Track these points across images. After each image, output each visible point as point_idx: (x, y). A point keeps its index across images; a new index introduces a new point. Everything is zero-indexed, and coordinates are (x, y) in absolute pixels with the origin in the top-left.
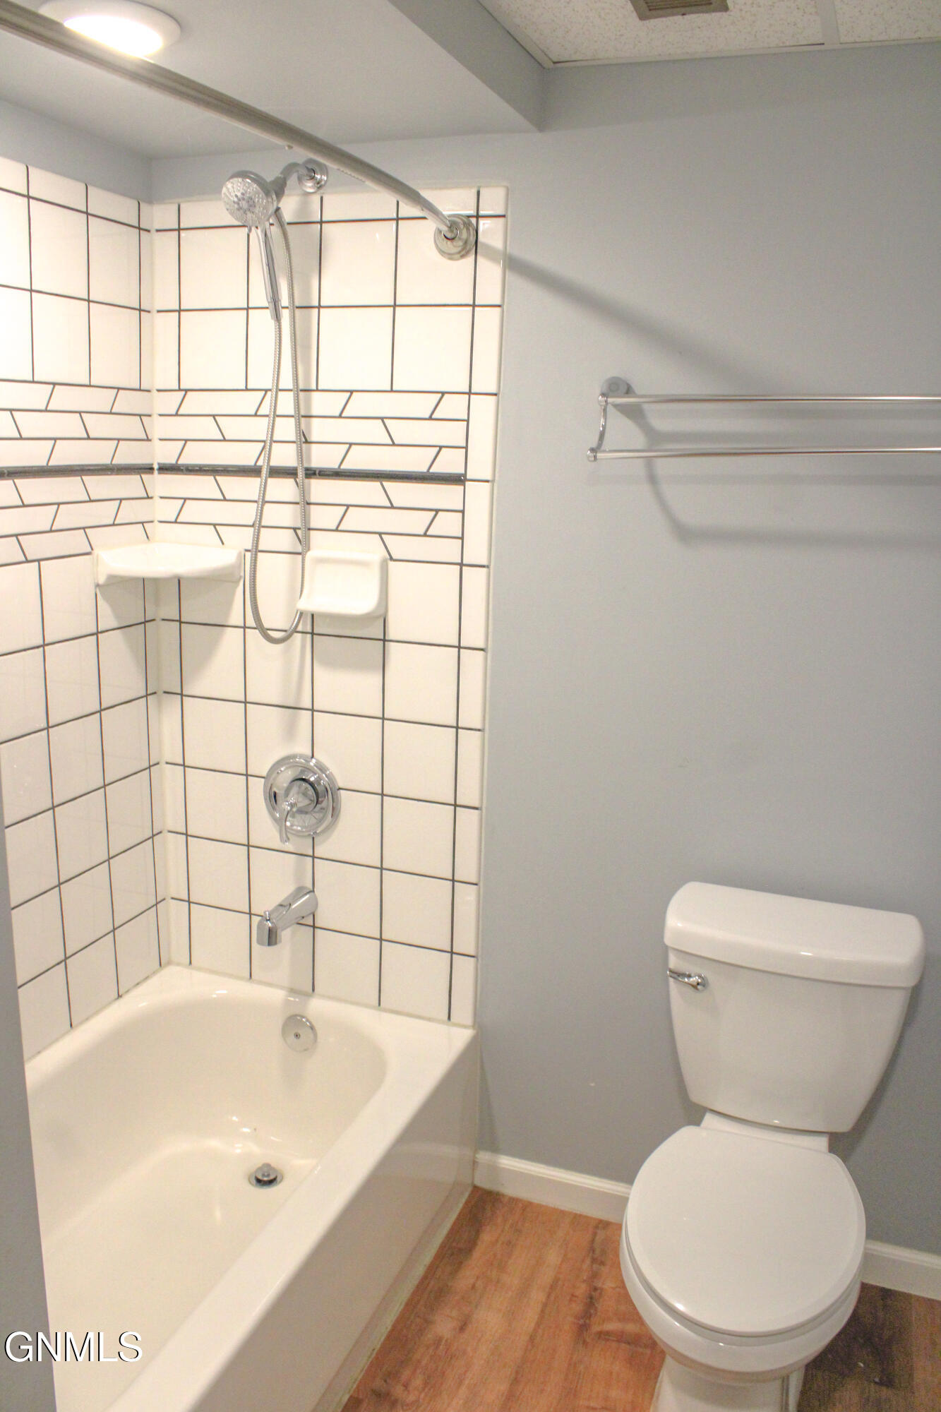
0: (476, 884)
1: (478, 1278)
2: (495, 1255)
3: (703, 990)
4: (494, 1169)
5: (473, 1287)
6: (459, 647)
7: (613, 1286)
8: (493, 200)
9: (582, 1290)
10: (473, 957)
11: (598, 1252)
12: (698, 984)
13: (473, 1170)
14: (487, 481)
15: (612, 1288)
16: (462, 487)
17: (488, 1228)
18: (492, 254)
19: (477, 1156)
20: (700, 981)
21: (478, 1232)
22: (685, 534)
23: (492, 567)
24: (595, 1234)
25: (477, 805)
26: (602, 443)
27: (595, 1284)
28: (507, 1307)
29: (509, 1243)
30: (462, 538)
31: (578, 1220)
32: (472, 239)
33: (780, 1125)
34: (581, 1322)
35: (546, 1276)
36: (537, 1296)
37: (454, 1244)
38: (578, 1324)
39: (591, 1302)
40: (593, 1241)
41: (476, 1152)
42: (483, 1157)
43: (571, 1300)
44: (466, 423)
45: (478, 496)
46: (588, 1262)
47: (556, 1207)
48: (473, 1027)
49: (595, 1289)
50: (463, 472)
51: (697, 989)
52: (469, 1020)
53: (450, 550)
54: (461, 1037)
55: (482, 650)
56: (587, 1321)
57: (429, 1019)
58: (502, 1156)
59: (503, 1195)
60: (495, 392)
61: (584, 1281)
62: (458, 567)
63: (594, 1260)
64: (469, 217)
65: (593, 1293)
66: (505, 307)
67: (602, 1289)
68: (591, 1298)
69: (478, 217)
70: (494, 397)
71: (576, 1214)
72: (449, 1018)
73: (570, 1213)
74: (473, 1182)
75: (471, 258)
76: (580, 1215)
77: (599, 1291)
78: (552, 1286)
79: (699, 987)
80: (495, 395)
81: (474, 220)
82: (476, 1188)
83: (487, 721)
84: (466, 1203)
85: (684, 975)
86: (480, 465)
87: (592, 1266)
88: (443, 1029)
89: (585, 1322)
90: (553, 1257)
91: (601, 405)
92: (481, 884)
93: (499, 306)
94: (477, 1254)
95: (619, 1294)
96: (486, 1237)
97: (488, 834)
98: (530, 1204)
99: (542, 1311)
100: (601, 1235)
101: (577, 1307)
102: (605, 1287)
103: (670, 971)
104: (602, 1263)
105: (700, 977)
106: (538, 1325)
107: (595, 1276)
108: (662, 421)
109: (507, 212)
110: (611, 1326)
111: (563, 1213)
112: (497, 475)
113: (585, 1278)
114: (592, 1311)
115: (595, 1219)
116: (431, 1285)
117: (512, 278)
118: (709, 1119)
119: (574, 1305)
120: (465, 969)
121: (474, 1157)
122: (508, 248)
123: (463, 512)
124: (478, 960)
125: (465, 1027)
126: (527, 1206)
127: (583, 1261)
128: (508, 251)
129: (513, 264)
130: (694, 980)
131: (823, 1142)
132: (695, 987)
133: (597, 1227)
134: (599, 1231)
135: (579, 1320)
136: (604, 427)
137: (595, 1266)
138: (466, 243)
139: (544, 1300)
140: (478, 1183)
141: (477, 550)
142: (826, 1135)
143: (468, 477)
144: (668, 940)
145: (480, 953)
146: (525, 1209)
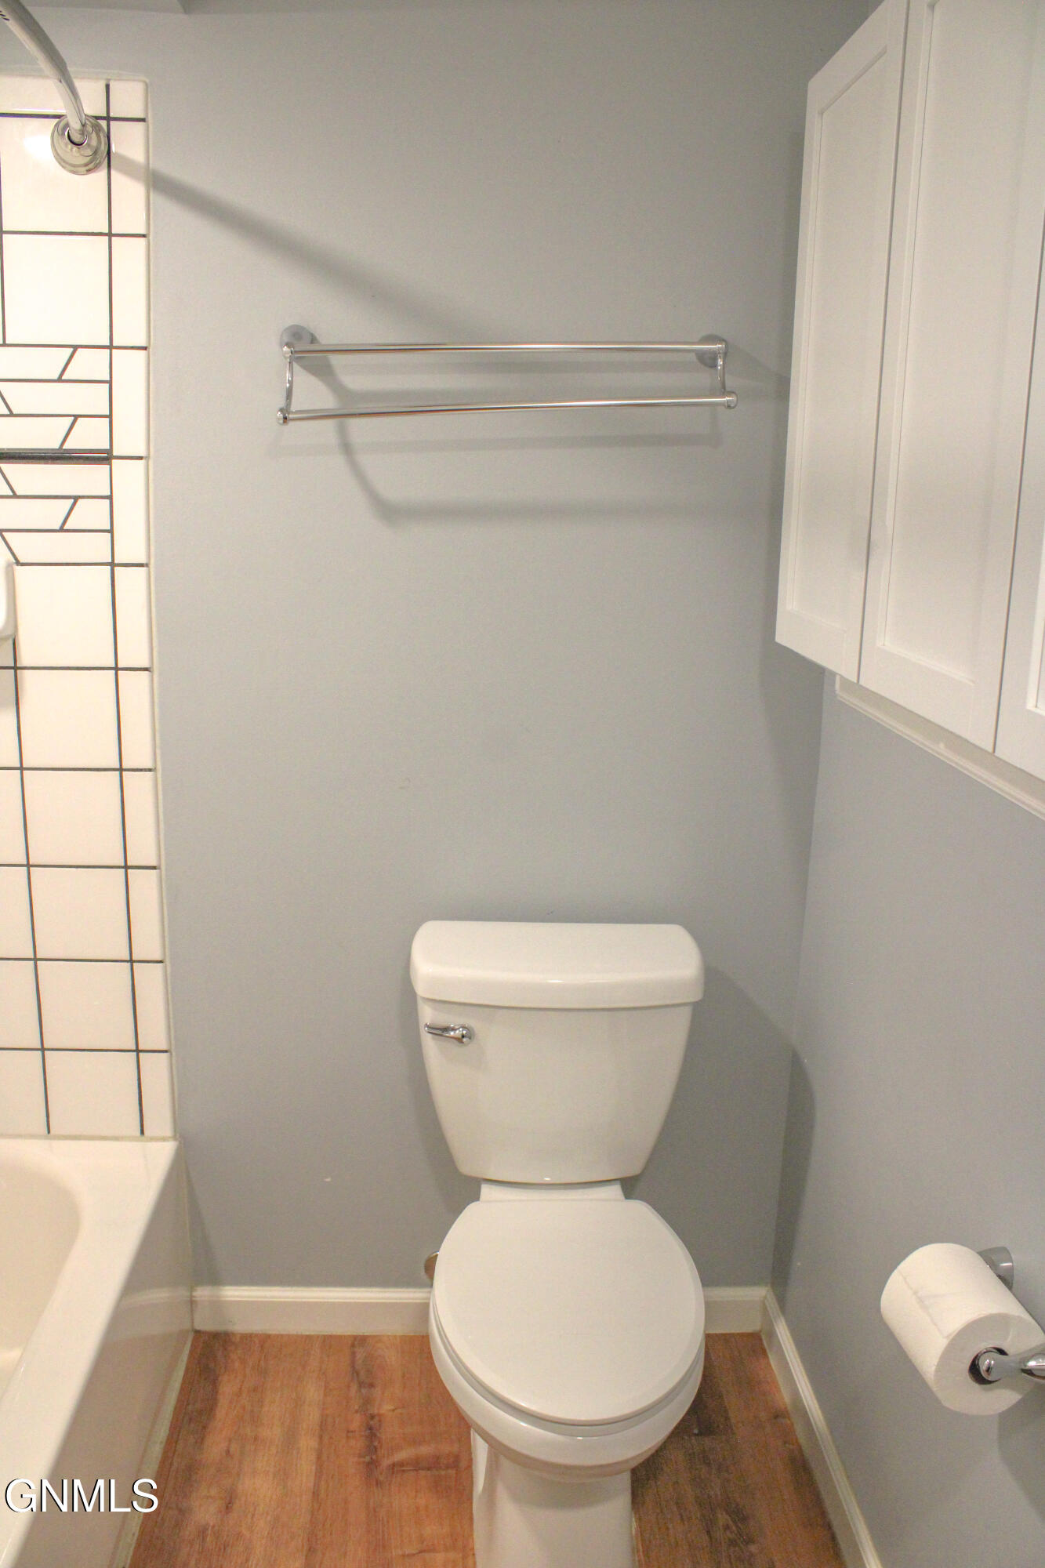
0: (161, 962)
1: (230, 1440)
2: (244, 1408)
3: (469, 1043)
4: (218, 1306)
5: (228, 1452)
6: (116, 669)
7: (392, 1407)
8: (129, 98)
9: (357, 1422)
10: (166, 1051)
11: (362, 1373)
12: (463, 1036)
13: (192, 1311)
14: (140, 458)
15: (390, 1410)
16: (108, 466)
17: (225, 1378)
18: (129, 168)
19: (194, 1294)
20: (464, 1032)
21: (215, 1383)
22: (390, 512)
23: (152, 565)
24: (354, 1354)
25: (154, 863)
26: (290, 402)
27: (369, 1412)
28: (275, 1466)
29: (255, 1390)
30: (111, 531)
31: (329, 1342)
32: (104, 148)
33: (552, 1182)
34: (368, 1459)
35: (311, 1416)
36: (307, 1444)
37: (190, 1408)
38: (364, 1462)
39: (372, 1432)
40: (353, 1364)
41: (192, 1289)
42: (203, 1293)
43: (348, 1437)
44: (108, 385)
45: (129, 478)
46: (354, 1388)
47: (299, 1333)
48: (174, 1138)
49: (372, 1417)
50: (108, 448)
51: (462, 1042)
52: (168, 1131)
53: (97, 547)
54: (161, 1154)
55: (146, 669)
56: (374, 1457)
57: (116, 1138)
58: (227, 1288)
59: (233, 1334)
60: (144, 345)
61: (357, 1412)
62: (109, 568)
63: (361, 1385)
64: (97, 118)
65: (372, 1423)
66: (151, 237)
67: (379, 1415)
68: (371, 1429)
69: (108, 119)
70: (143, 352)
71: (324, 1336)
72: (142, 1132)
73: (318, 1336)
74: (192, 1326)
75: (102, 174)
76: (331, 1337)
77: (377, 1419)
78: (321, 1426)
79: (464, 1040)
80: (145, 348)
81: (104, 123)
82: (198, 1333)
83: (158, 758)
84: (191, 1352)
85: (446, 1029)
86: (130, 438)
87: (360, 1392)
88: (137, 1147)
89: (371, 1458)
90: (312, 1392)
91: (286, 358)
92: (168, 961)
93: (144, 236)
94: (221, 1412)
95: (401, 1414)
96: (227, 1388)
97: (172, 900)
98: (269, 1336)
99: (319, 1458)
100: (360, 1354)
101: (358, 1444)
102: (382, 1412)
103: (428, 1026)
104: (372, 1385)
105: (464, 1027)
106: (319, 1474)
107: (367, 1401)
108: (358, 376)
109: (147, 113)
110: (402, 1455)
111: (309, 1337)
112: (152, 449)
113: (356, 1407)
114: (376, 1444)
115: (349, 1336)
116: (175, 1464)
117: (158, 200)
118: (486, 1191)
119: (353, 1442)
120: (157, 1068)
121: (192, 1296)
122: (151, 162)
123: (110, 498)
124: (171, 1054)
125: (164, 1139)
126: (265, 1340)
127: (348, 1387)
128: (151, 166)
129: (158, 183)
130: (458, 1033)
131: (616, 1191)
132: (460, 1040)
133: (353, 1345)
134: (356, 1350)
135: (364, 1457)
136: (291, 383)
137: (364, 1391)
138: (95, 153)
139: (317, 1446)
140: (199, 1326)
141: (132, 544)
142: (618, 1182)
143: (115, 453)
144: (421, 990)
145: (173, 1048)
146: (263, 1343)
